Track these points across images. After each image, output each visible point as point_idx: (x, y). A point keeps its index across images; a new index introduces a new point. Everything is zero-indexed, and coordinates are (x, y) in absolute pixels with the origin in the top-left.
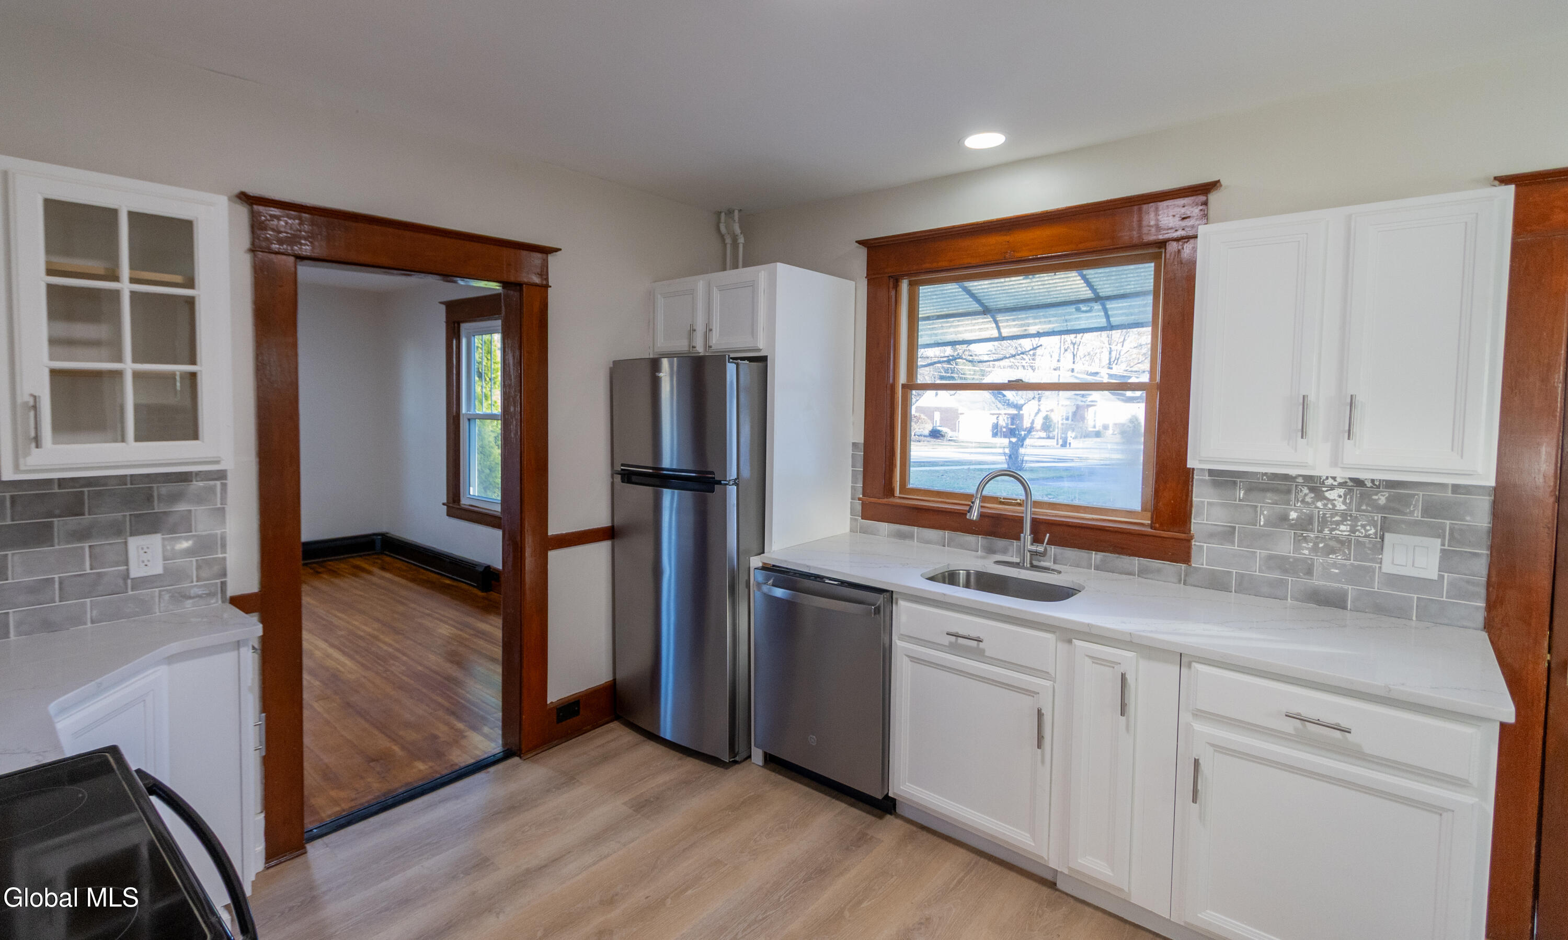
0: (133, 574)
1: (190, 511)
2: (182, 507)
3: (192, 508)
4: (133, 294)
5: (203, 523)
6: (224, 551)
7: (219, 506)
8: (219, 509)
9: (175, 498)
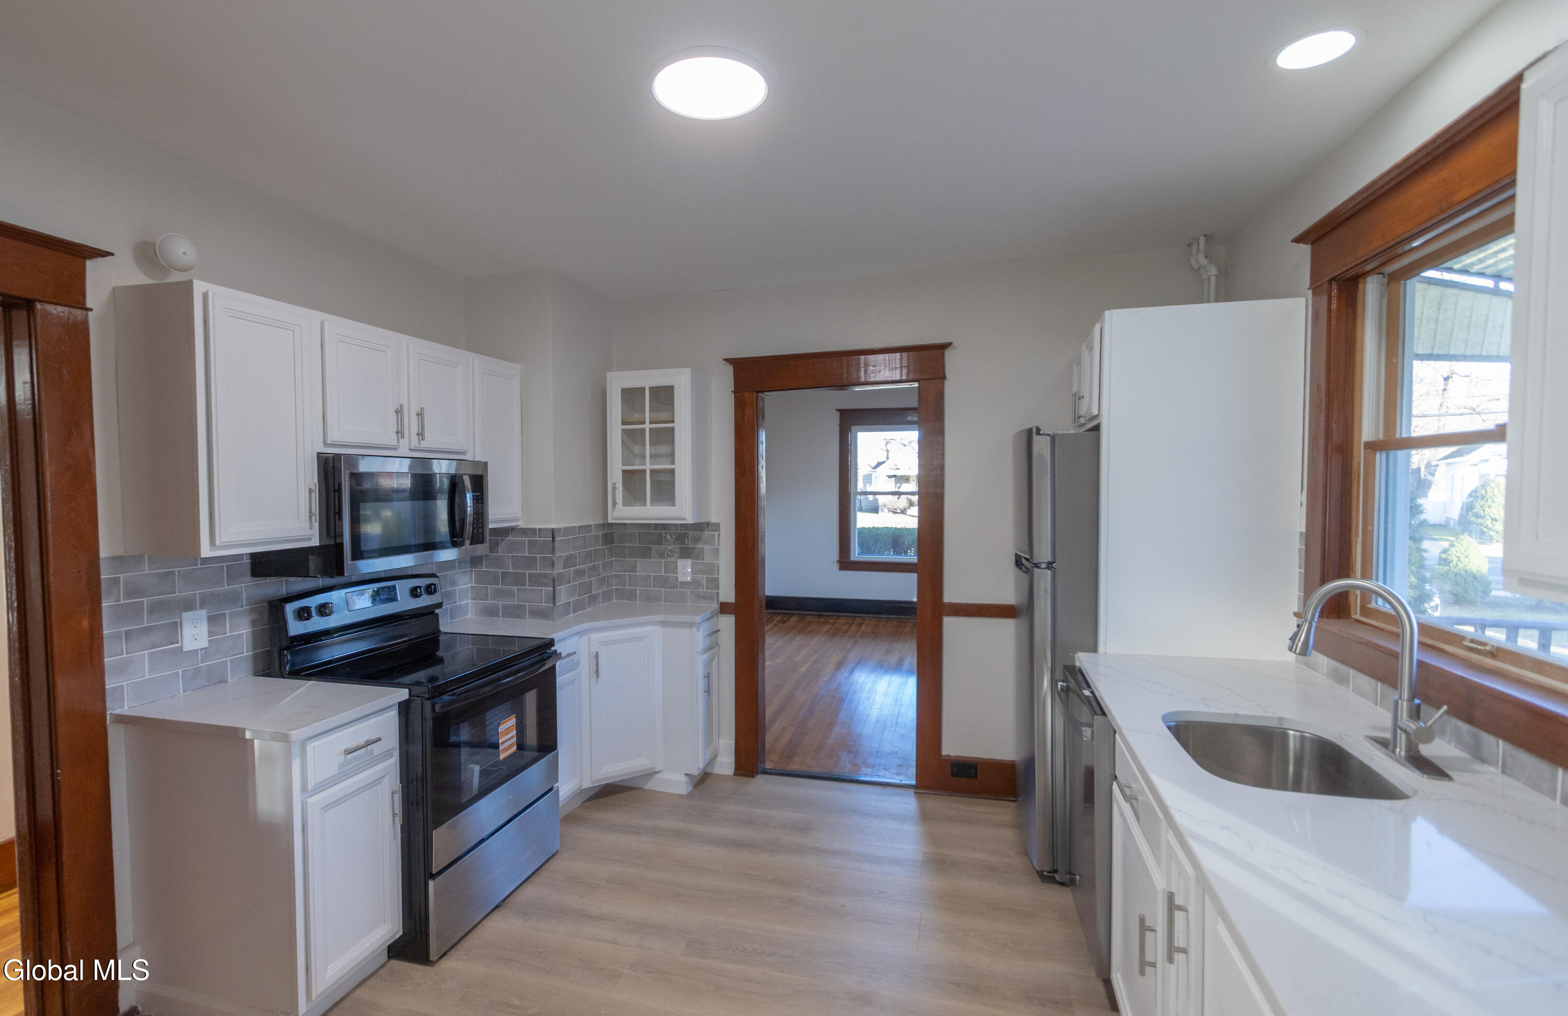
0: (680, 580)
1: (704, 548)
2: (700, 546)
3: (705, 547)
4: (650, 429)
5: (708, 559)
6: (718, 575)
7: (716, 547)
8: (716, 548)
9: (697, 540)
